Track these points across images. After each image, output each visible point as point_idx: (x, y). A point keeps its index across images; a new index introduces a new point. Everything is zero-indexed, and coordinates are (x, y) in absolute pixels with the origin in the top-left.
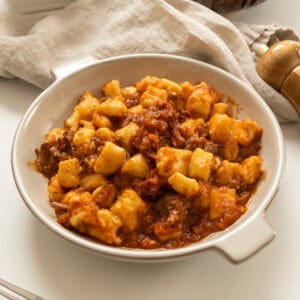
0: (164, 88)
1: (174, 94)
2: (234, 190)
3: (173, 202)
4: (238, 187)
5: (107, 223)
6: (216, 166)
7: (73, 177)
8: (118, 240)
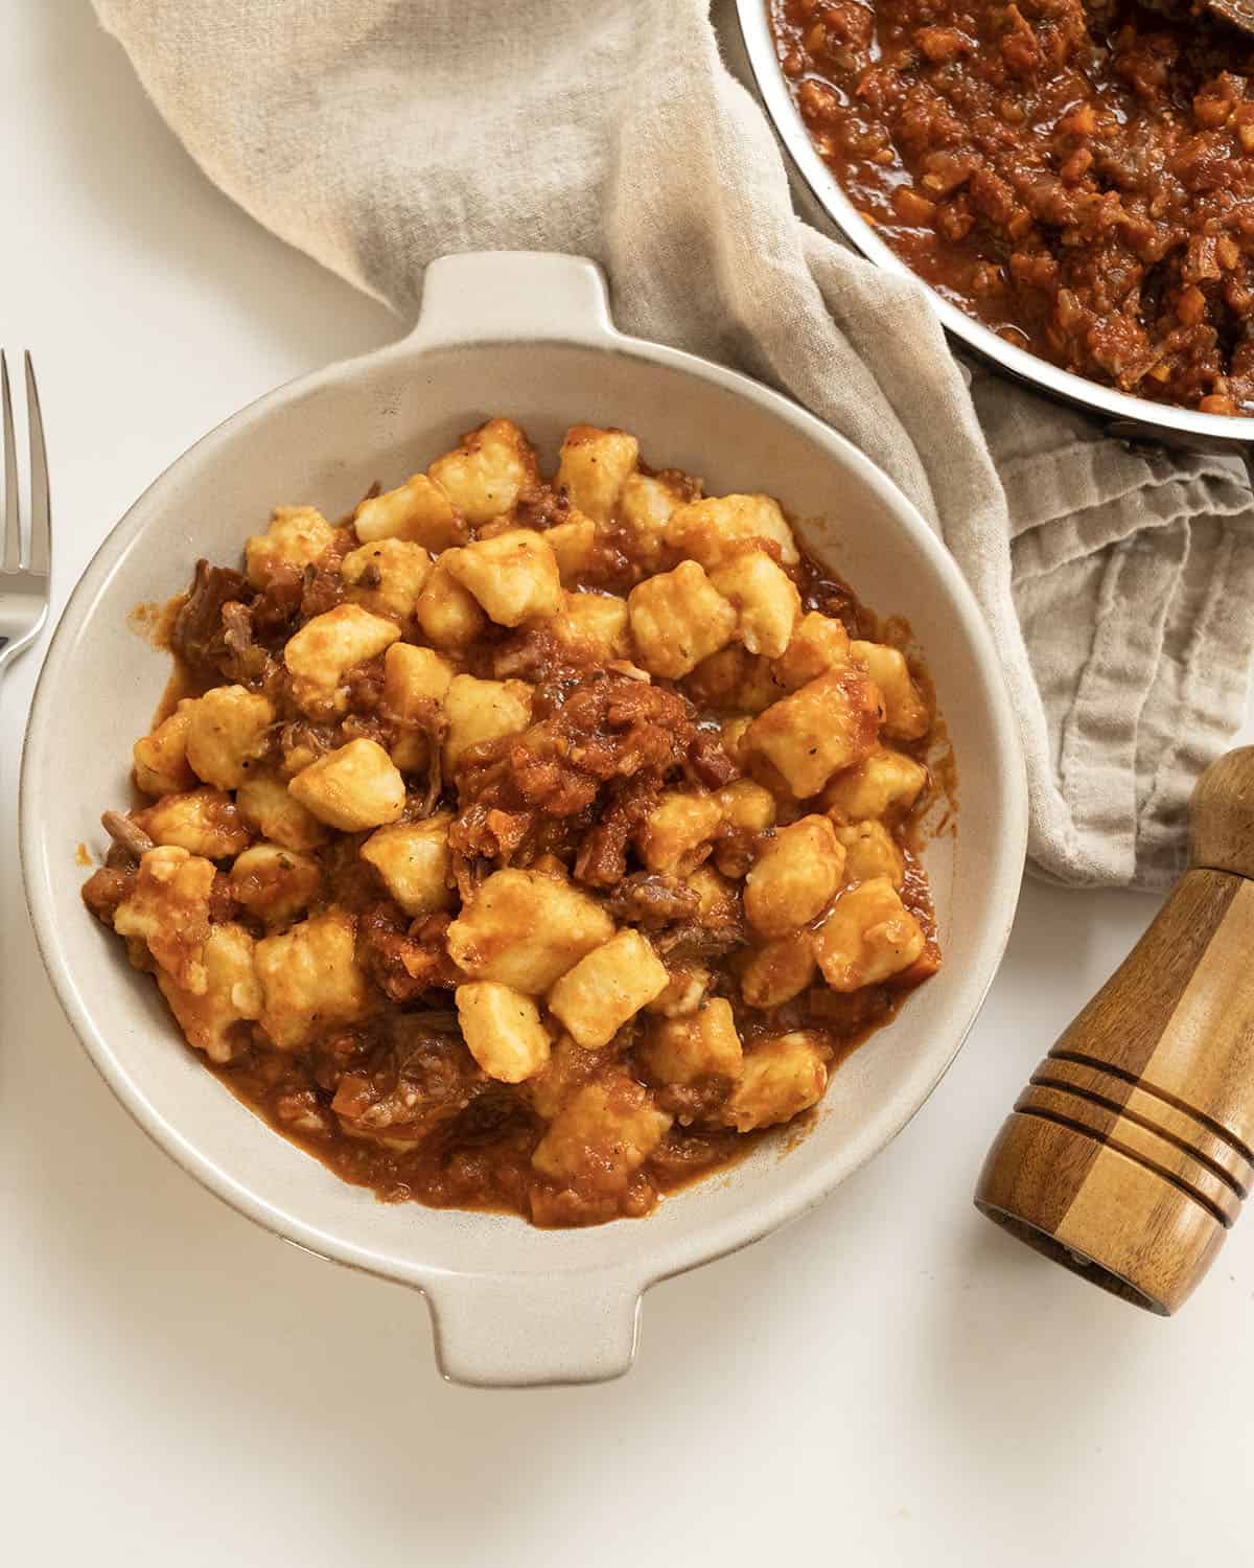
0: (738, 603)
1: (753, 646)
2: (666, 1121)
3: (431, 1062)
4: (685, 1121)
5: (214, 987)
6: (672, 1011)
7: (223, 760)
8: (221, 1052)
